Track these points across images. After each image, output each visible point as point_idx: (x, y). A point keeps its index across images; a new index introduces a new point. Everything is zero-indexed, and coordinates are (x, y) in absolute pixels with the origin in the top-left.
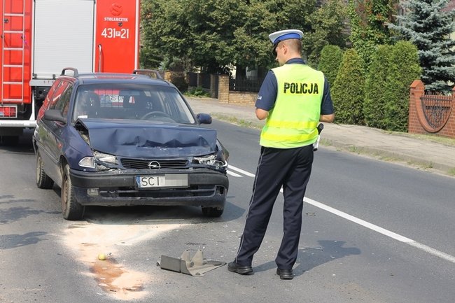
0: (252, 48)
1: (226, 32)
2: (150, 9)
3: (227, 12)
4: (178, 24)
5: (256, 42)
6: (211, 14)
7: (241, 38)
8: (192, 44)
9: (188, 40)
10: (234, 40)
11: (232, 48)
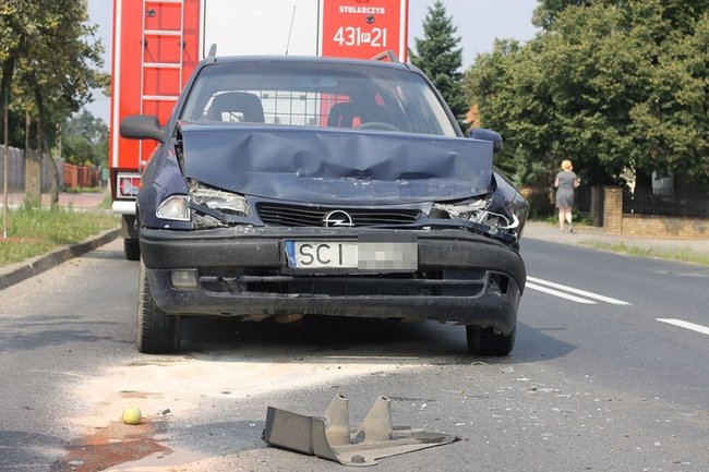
0: (661, 139)
1: (617, 112)
2: (489, 76)
3: (618, 78)
4: (534, 99)
5: (669, 128)
6: (591, 81)
7: (642, 122)
8: (558, 135)
9: (552, 127)
10: (631, 126)
11: (627, 140)
